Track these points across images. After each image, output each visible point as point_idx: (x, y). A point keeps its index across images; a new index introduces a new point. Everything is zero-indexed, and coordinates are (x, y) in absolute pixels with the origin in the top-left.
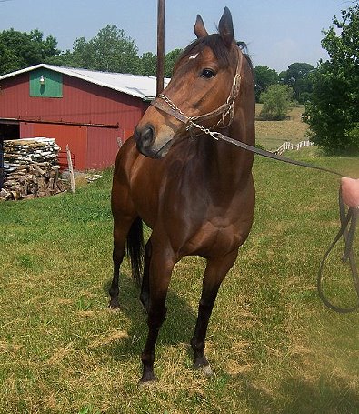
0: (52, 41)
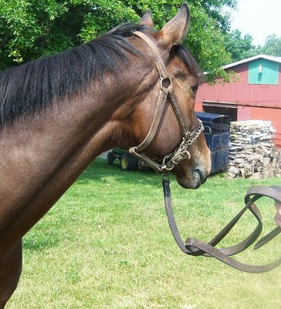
0: (249, 38)
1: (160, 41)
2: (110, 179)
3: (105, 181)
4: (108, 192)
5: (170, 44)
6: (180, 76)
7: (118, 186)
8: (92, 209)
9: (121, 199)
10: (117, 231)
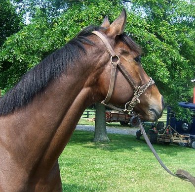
1: (109, 34)
2: (138, 149)
3: (135, 151)
4: (137, 158)
5: (114, 35)
6: (124, 53)
7: (144, 154)
8: (127, 168)
9: (146, 163)
10: (144, 184)
